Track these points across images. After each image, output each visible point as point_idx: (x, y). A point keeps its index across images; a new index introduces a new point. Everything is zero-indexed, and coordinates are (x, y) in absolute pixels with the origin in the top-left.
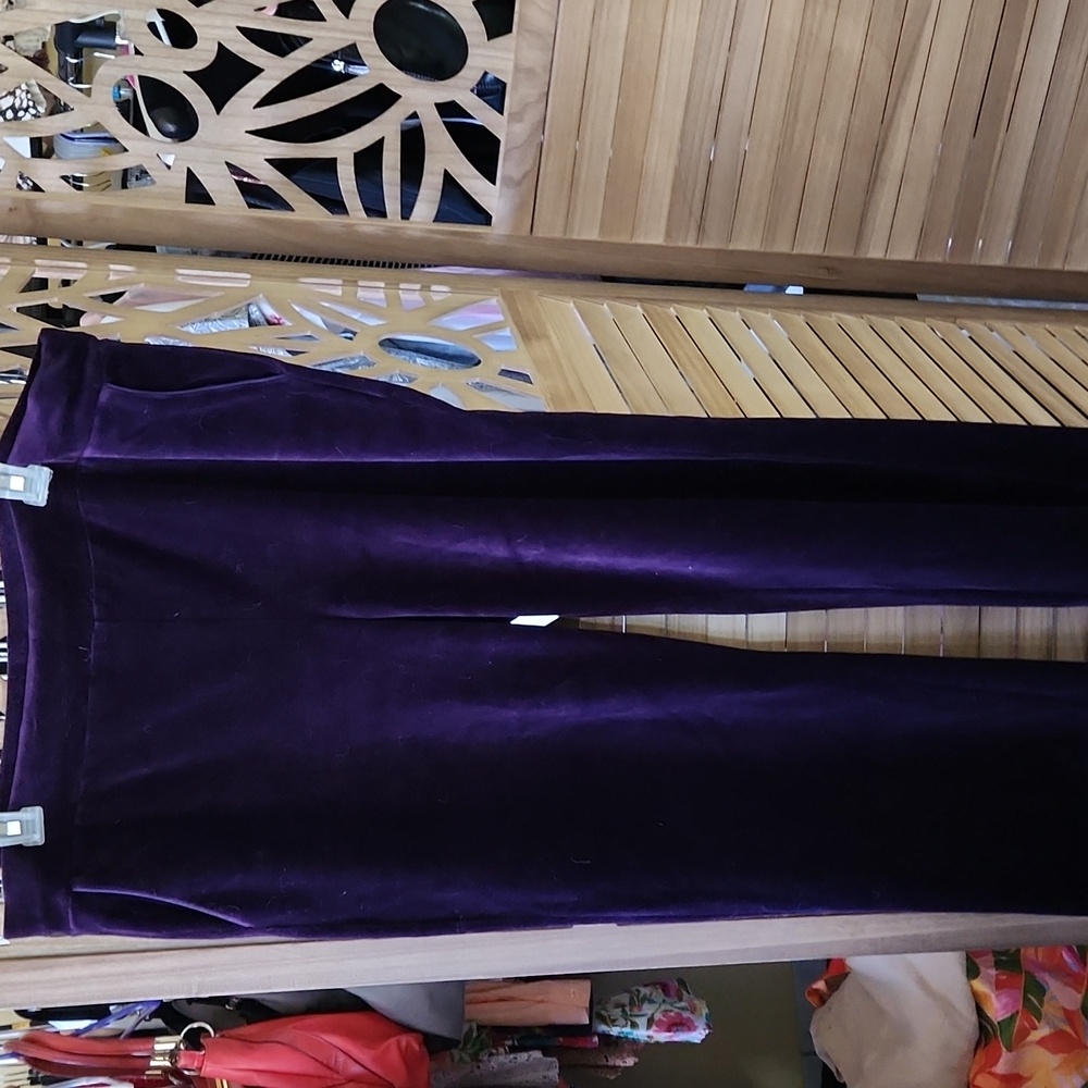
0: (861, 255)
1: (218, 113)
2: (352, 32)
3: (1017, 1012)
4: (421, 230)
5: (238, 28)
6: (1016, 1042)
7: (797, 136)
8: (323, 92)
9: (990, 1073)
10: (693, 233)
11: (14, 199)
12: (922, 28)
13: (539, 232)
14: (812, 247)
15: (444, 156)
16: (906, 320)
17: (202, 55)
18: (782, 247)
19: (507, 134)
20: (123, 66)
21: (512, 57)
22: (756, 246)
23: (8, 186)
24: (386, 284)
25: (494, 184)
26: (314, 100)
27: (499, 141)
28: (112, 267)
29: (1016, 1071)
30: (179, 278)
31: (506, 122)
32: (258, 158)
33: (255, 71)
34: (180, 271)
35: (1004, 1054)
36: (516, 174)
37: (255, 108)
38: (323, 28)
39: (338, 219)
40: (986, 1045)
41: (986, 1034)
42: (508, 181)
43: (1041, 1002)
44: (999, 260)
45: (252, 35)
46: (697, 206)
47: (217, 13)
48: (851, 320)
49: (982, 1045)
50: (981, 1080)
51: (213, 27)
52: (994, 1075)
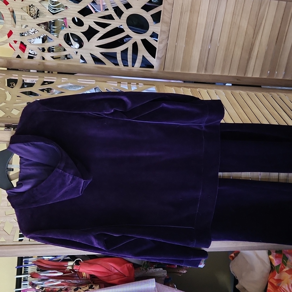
0: (246, 76)
1: (88, 41)
2: (121, 23)
3: (280, 264)
4: (138, 70)
5: (94, 22)
6: (280, 271)
7: (230, 47)
8: (114, 37)
10: (204, 70)
11: (40, 62)
12: (262, 21)
13: (166, 70)
14: (234, 74)
15: (143, 51)
16: (256, 92)
17: (85, 28)
18: (226, 74)
19: (158, 47)
20: (66, 31)
21: (160, 28)
22: (219, 74)
23: (38, 59)
24: (128, 83)
25: (155, 58)
26: (111, 38)
27: (156, 48)
28: (62, 78)
29: (279, 278)
30: (78, 81)
31: (158, 44)
32: (98, 52)
33: (97, 32)
34: (78, 80)
35: (277, 274)
36: (160, 56)
37: (97, 40)
38: (114, 22)
39: (117, 67)
41: (273, 269)
42: (158, 58)
43: (287, 262)
44: (281, 77)
45: (97, 23)
46: (205, 64)
47: (89, 18)
48: (243, 93)
49: (272, 272)
50: (271, 280)
51: (88, 21)
52: (274, 279)
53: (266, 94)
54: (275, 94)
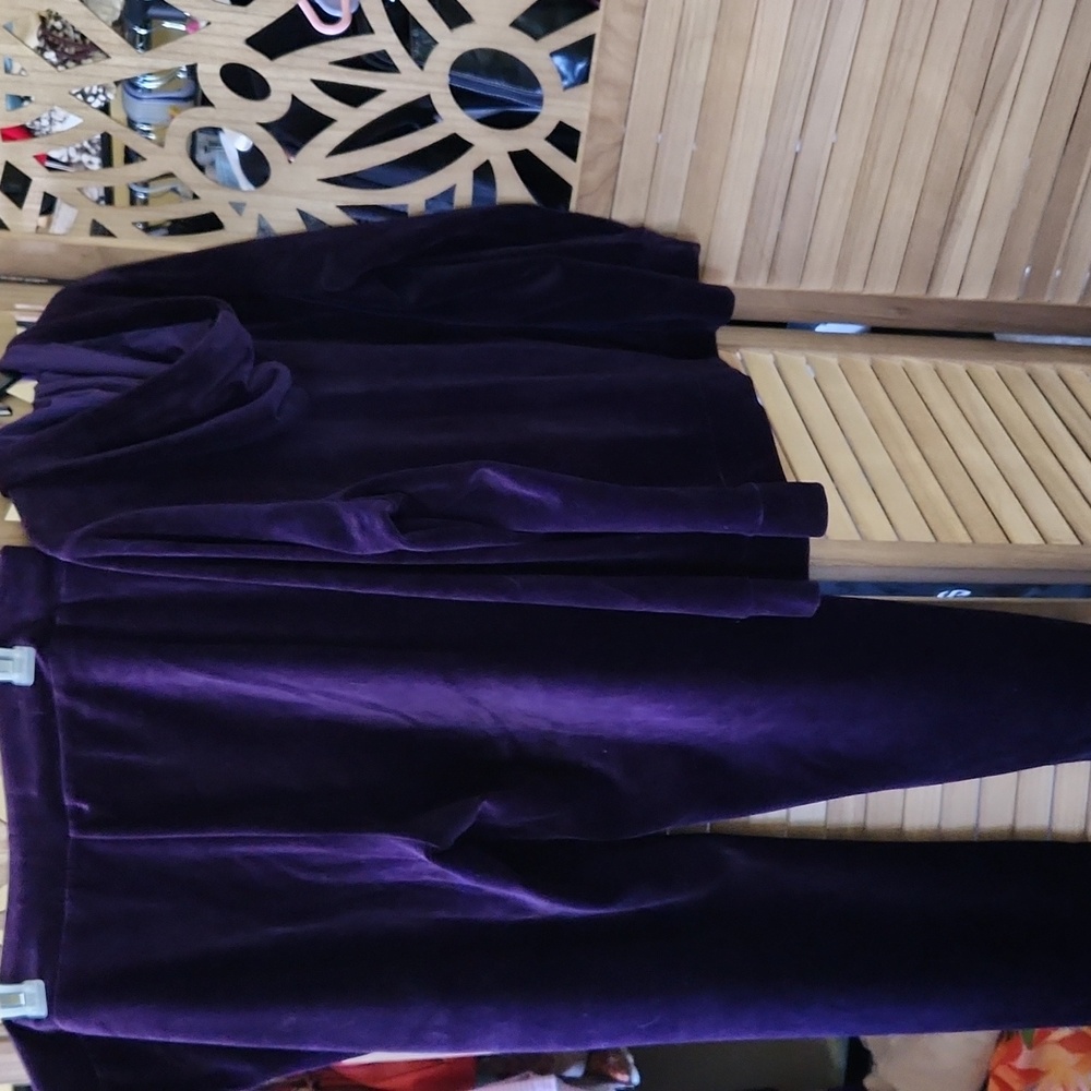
0: (932, 295)
1: (290, 161)
2: (427, 84)
5: (312, 80)
6: (1037, 1041)
8: (396, 140)
9: (1010, 1066)
10: (764, 274)
11: (88, 246)
12: (1008, 77)
14: (884, 287)
16: (973, 364)
17: (275, 107)
18: (853, 286)
19: (580, 182)
20: (195, 118)
21: (588, 106)
22: (826, 287)
26: (386, 149)
27: (570, 187)
29: (1034, 1067)
31: (579, 171)
32: (331, 205)
33: (324, 122)
35: (1024, 1051)
37: (327, 156)
38: (397, 80)
40: (1009, 1039)
44: (1072, 299)
45: (327, 88)
46: (768, 255)
47: (290, 68)
48: (917, 364)
49: (1004, 1039)
50: (1001, 1072)
51: (287, 80)
52: (1014, 1069)
53: (1015, 369)
54: (1047, 370)
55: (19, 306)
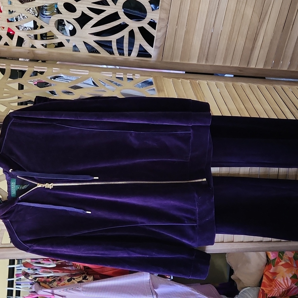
0: (249, 67)
1: (81, 29)
2: (117, 9)
3: (277, 258)
4: (133, 59)
5: (87, 7)
6: (276, 264)
7: (233, 37)
8: (109, 24)
9: (269, 272)
10: (204, 60)
11: (29, 50)
12: (268, 9)
13: (163, 61)
14: (236, 65)
15: (140, 40)
16: (259, 85)
17: (78, 14)
18: (228, 64)
19: (156, 35)
20: (57, 17)
21: (159, 15)
22: (221, 64)
23: (28, 47)
24: (124, 74)
25: (153, 47)
26: (106, 26)
27: (154, 37)
28: (53, 68)
29: (275, 272)
30: (71, 72)
31: (156, 32)
32: (92, 40)
33: (91, 18)
34: (71, 70)
35: (272, 267)
36: (158, 46)
37: (91, 28)
38: (109, 8)
39: (112, 56)
40: (268, 265)
41: (268, 262)
42: (156, 47)
43: (283, 256)
44: (285, 68)
45: (91, 9)
46: (206, 54)
47: (82, 4)
48: (244, 85)
49: (268, 264)
50: (266, 273)
51: (80, 7)
52: (270, 272)
53: (270, 87)
54: (278, 87)
55: (11, 65)
